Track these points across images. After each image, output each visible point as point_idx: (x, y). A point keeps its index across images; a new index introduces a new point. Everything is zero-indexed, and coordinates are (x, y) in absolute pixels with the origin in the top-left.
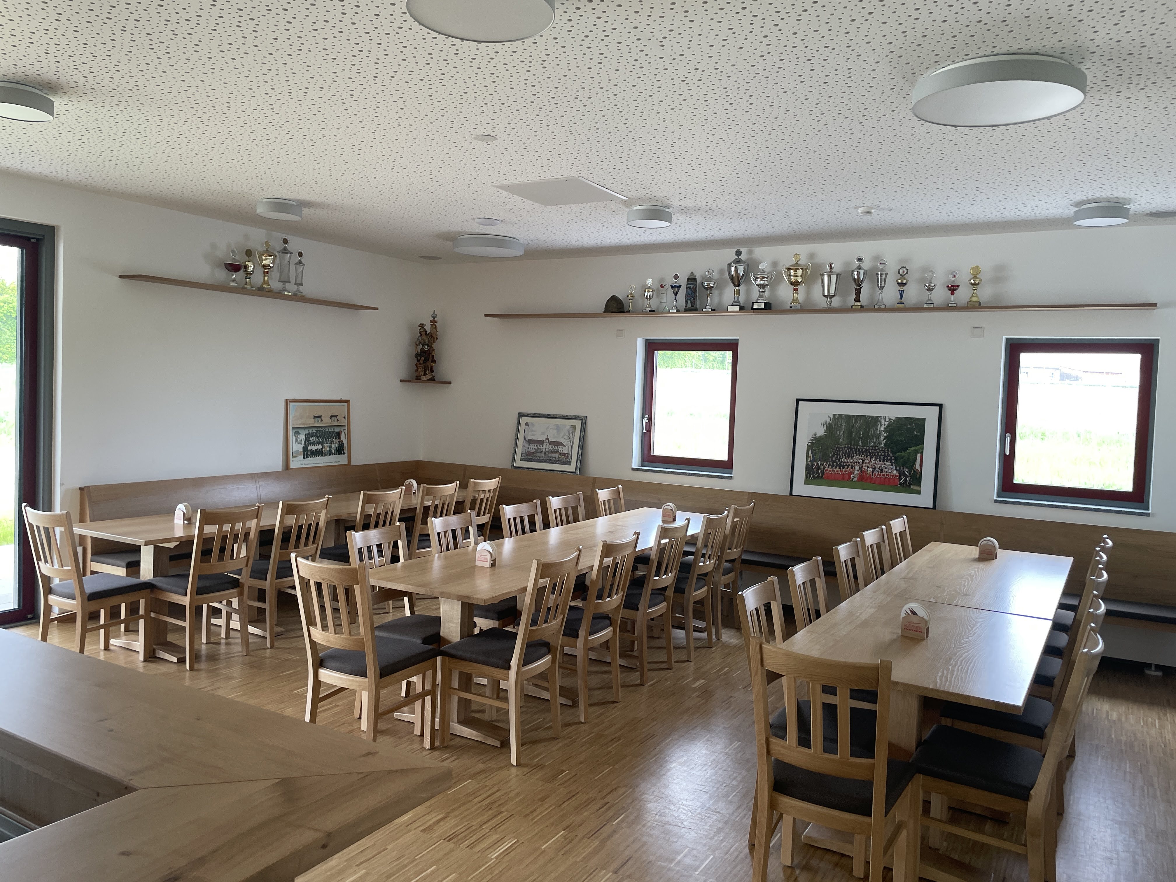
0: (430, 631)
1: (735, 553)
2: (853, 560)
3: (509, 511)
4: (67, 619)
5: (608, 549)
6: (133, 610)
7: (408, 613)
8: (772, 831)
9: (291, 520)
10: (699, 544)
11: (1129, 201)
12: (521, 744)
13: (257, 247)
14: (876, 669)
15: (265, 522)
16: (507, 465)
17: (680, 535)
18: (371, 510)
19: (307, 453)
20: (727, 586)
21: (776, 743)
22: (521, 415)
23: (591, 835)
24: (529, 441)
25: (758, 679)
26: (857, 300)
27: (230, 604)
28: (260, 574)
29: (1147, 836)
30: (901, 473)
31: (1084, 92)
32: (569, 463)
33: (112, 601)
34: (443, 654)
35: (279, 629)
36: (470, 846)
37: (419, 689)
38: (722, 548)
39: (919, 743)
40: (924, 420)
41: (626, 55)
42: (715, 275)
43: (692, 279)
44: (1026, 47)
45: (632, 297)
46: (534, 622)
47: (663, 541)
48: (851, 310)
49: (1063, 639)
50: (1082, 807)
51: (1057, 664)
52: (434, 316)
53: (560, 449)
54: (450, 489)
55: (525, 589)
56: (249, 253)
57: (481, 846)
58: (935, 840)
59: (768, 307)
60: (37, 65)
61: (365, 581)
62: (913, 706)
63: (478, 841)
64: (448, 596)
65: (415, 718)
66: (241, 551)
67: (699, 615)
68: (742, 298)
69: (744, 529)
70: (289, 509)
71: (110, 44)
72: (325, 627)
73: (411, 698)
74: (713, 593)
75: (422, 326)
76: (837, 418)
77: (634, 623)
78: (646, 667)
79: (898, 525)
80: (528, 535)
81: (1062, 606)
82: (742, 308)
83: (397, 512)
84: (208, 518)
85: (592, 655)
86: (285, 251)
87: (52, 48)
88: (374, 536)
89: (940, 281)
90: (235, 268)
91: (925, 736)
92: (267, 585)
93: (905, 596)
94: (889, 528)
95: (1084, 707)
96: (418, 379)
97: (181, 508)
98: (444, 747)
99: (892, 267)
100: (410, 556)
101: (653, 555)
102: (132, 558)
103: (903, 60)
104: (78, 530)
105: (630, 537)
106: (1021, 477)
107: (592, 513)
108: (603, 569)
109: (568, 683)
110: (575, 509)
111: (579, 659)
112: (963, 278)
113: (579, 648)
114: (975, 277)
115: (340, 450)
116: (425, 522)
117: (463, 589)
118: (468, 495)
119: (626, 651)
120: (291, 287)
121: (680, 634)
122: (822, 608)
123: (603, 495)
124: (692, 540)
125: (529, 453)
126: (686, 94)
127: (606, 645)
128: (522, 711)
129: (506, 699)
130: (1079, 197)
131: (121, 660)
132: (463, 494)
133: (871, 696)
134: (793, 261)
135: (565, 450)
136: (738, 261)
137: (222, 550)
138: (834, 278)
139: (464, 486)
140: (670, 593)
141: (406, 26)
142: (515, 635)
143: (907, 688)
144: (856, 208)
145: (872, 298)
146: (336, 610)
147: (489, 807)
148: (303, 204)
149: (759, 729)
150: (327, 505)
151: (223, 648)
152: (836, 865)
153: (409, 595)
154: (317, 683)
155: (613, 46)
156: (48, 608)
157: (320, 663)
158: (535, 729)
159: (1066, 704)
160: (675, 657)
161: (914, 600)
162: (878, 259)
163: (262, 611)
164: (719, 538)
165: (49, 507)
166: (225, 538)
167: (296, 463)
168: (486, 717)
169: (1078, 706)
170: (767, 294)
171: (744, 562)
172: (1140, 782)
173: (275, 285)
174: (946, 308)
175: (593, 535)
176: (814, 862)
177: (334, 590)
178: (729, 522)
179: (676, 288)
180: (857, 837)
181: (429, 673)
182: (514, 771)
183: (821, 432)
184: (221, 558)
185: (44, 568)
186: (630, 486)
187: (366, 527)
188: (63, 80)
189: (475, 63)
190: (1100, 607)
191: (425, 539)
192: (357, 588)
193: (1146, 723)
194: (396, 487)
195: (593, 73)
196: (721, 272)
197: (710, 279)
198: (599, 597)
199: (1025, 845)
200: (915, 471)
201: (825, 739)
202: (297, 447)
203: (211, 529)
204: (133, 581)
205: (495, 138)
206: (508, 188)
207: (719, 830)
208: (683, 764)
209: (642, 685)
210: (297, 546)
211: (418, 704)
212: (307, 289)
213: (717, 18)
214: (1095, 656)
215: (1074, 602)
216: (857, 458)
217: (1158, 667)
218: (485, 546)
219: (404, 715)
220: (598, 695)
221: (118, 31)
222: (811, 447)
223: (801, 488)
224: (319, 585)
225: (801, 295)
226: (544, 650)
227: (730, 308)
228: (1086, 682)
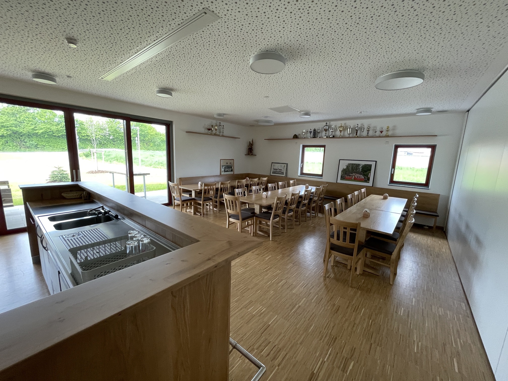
0: (253, 211)
1: (322, 196)
2: (351, 198)
3: (270, 185)
4: (178, 205)
5: (293, 195)
6: (191, 204)
7: (248, 207)
8: (329, 258)
9: (222, 186)
10: (314, 193)
11: (432, 108)
12: (272, 236)
13: (214, 125)
14: (357, 224)
15: (217, 186)
16: (269, 175)
17: (309, 192)
18: (239, 184)
19: (225, 171)
20: (320, 204)
21: (331, 239)
22: (272, 163)
23: (288, 256)
24: (274, 169)
25: (328, 225)
26: (356, 135)
27: (210, 203)
28: (216, 197)
29: (421, 266)
30: (365, 178)
31: (423, 79)
32: (283, 174)
33: (187, 202)
34: (256, 216)
35: (220, 209)
36: (262, 256)
37: (250, 223)
38: (319, 195)
39: (365, 241)
40: (371, 165)
41: (302, 75)
42: (320, 129)
43: (315, 130)
44: (408, 68)
45: (300, 134)
46: (276, 210)
47: (306, 193)
48: (355, 137)
49: (403, 218)
50: (405, 258)
51: (401, 224)
52: (253, 140)
53: (281, 171)
54: (256, 180)
55: (274, 203)
56: (212, 126)
57: (264, 257)
58: (368, 262)
59: (334, 137)
60: (169, 85)
61: (239, 200)
62: (365, 232)
63: (264, 255)
64: (257, 204)
65: (249, 229)
66: (212, 193)
67: (313, 210)
68: (327, 135)
69: (325, 190)
70: (222, 184)
71: (184, 79)
72: (230, 209)
73: (248, 225)
74: (317, 205)
75: (250, 142)
76: (349, 164)
77: (298, 211)
78: (301, 221)
79: (363, 190)
80: (274, 191)
81: (404, 211)
82: (327, 137)
83: (245, 185)
84: (205, 185)
85: (288, 218)
86: (220, 125)
87: (172, 81)
88: (240, 190)
89: (378, 129)
90: (209, 129)
91: (367, 240)
92: (218, 200)
93: (364, 207)
94: (361, 191)
95: (408, 235)
96: (249, 154)
97: (200, 183)
98: (256, 236)
99: (366, 127)
100: (248, 195)
101: (303, 196)
102: (190, 193)
103: (374, 73)
104: (180, 187)
105: (298, 192)
106: (395, 179)
107: (289, 186)
108: (292, 199)
109: (283, 224)
110: (285, 185)
111: (286, 219)
112: (385, 129)
113: (285, 217)
114: (388, 129)
115: (232, 171)
116: (251, 187)
117: (259, 202)
118: (260, 181)
119: (296, 217)
120: (221, 134)
121: (309, 214)
122: (344, 210)
123: (291, 182)
124: (313, 193)
125: (274, 172)
126: (316, 84)
127: (292, 216)
128: (273, 229)
129: (269, 227)
130: (418, 107)
131: (189, 213)
132: (259, 181)
133: (355, 230)
134: (340, 125)
135: (283, 171)
136: (326, 125)
137: (208, 192)
138: (351, 129)
139: (259, 179)
140: (307, 205)
141: (249, 71)
142: (271, 213)
143: (364, 229)
144: (358, 112)
145: (360, 134)
146: (233, 206)
147: (266, 249)
148: (224, 114)
149: (328, 236)
150: (230, 183)
151: (209, 213)
152: (343, 266)
153: (248, 203)
154: (229, 221)
155: (299, 73)
156: (175, 203)
157: (229, 217)
158: (275, 233)
159: (403, 234)
160: (307, 219)
161: (367, 208)
162: (362, 124)
163: (216, 205)
164: (319, 193)
165: (173, 182)
166: (209, 189)
167: (222, 173)
168: (264, 230)
169: (407, 234)
170: (333, 134)
171: (325, 198)
172: (420, 253)
173: (218, 133)
174: (380, 137)
175: (289, 191)
176: (338, 265)
177: (232, 202)
178: (321, 189)
179: (311, 132)
180: (349, 261)
181: (252, 220)
182: (271, 242)
183: (345, 167)
184: (208, 194)
185: (173, 195)
186: (298, 180)
187: (238, 188)
188: (174, 88)
189: (265, 79)
190: (414, 211)
191: (251, 191)
192: (237, 201)
193: (423, 239)
194: (244, 179)
195: (294, 80)
196: (322, 128)
197: (319, 130)
198: (291, 205)
199: (390, 265)
200: (368, 177)
201: (343, 239)
202: (223, 170)
203: (206, 188)
204: (190, 198)
205: (269, 97)
206: (271, 109)
207: (317, 257)
208: (308, 242)
209: (299, 225)
210: (223, 192)
211: (250, 227)
212: (224, 134)
213: (326, 65)
214: (412, 223)
215: (407, 210)
216: (354, 174)
217: (427, 226)
218: (265, 193)
219: (247, 229)
220: (289, 227)
221: (186, 76)
222: (342, 171)
223: (339, 181)
224: (229, 201)
225: (342, 134)
226: (278, 216)
227: (324, 137)
228: (409, 229)
